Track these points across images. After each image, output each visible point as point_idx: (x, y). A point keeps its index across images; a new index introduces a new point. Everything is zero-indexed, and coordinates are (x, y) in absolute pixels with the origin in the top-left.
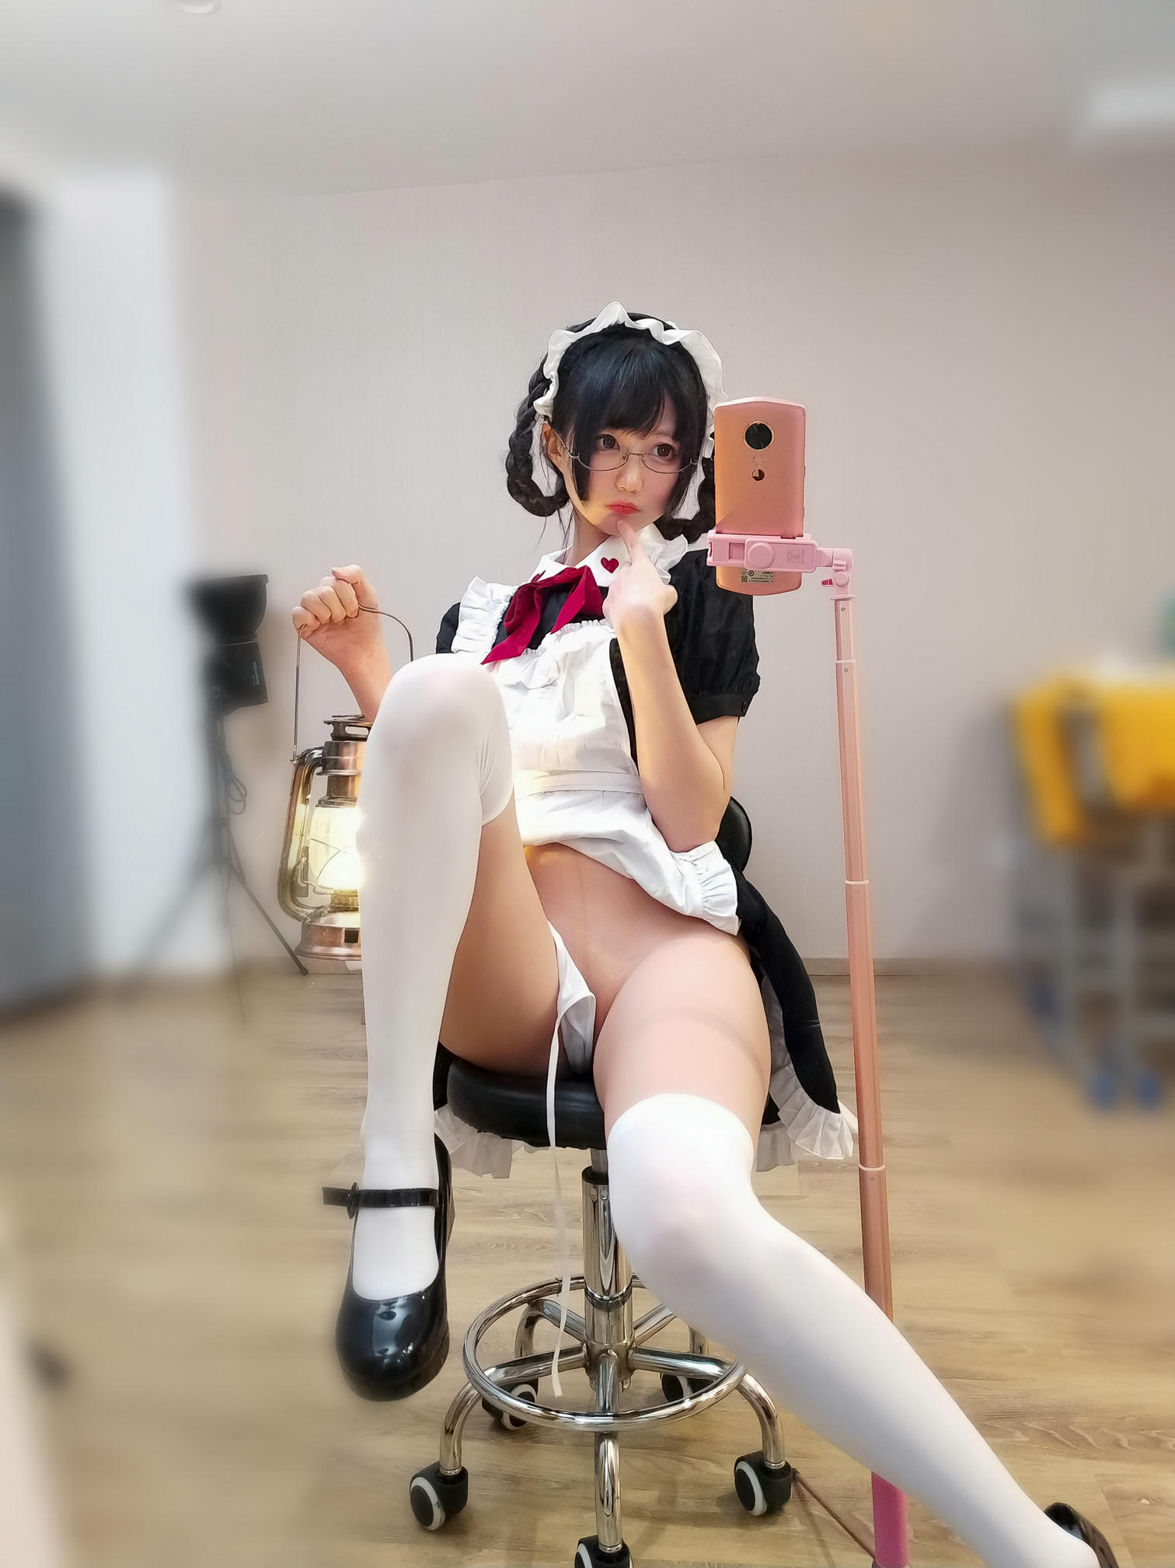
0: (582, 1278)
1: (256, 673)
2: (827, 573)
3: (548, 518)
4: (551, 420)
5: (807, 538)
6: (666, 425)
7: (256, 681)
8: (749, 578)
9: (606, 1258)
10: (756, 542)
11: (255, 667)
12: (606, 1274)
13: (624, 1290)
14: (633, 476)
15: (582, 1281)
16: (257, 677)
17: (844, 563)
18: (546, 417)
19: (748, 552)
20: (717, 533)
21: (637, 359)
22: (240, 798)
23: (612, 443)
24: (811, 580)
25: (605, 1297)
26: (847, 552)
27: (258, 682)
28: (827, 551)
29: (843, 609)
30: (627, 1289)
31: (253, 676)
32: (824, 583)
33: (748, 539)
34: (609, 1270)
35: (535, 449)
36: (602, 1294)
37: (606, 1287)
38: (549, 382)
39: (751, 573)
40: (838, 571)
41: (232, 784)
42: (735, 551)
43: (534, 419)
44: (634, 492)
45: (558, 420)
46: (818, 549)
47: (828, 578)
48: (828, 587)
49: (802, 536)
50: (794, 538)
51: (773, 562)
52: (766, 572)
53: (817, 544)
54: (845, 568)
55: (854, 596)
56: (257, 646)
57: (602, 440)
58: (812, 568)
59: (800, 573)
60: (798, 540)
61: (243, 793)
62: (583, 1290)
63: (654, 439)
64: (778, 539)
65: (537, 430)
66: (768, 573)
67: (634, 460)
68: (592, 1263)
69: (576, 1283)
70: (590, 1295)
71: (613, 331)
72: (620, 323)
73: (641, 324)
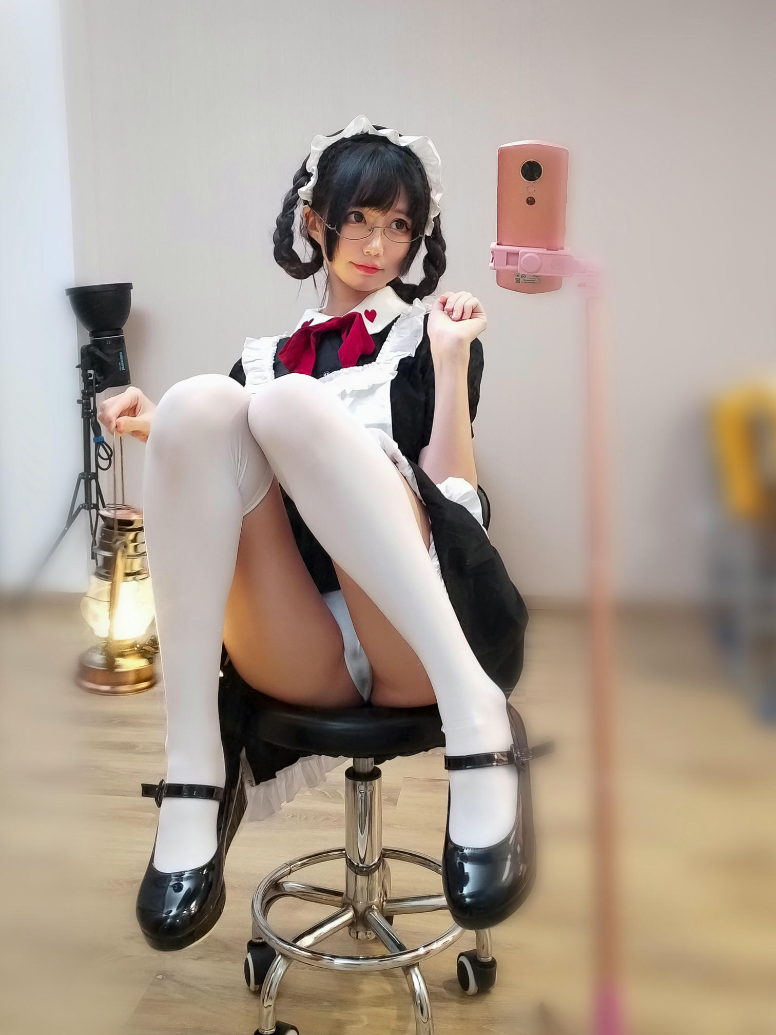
0: (344, 850)
3: (304, 280)
4: (310, 204)
5: (567, 251)
6: (401, 205)
8: (522, 280)
9: (362, 834)
10: (527, 253)
11: (121, 356)
12: (362, 845)
13: (375, 861)
14: (377, 244)
15: (344, 852)
16: (122, 364)
18: (306, 202)
19: (521, 260)
20: (498, 245)
21: (380, 157)
23: (360, 218)
24: (570, 283)
25: (361, 865)
27: (123, 368)
28: (583, 260)
29: (593, 306)
30: (379, 860)
33: (522, 250)
34: (364, 843)
35: (296, 227)
36: (359, 862)
37: (362, 857)
38: (310, 175)
39: (523, 276)
40: (590, 276)
41: (101, 447)
42: (511, 259)
43: (296, 204)
44: (377, 256)
45: (317, 203)
46: (576, 259)
47: (582, 282)
48: (582, 290)
49: (563, 249)
50: (557, 250)
51: (540, 269)
52: (534, 276)
53: (575, 255)
54: (595, 274)
56: (122, 340)
57: (353, 215)
58: (570, 274)
59: (561, 277)
60: (560, 252)
61: (110, 453)
62: (345, 859)
63: (392, 215)
64: (544, 251)
65: (299, 212)
66: (536, 276)
67: (378, 232)
68: (351, 837)
69: (339, 854)
70: (350, 863)
71: (360, 137)
72: (365, 132)
73: (382, 133)
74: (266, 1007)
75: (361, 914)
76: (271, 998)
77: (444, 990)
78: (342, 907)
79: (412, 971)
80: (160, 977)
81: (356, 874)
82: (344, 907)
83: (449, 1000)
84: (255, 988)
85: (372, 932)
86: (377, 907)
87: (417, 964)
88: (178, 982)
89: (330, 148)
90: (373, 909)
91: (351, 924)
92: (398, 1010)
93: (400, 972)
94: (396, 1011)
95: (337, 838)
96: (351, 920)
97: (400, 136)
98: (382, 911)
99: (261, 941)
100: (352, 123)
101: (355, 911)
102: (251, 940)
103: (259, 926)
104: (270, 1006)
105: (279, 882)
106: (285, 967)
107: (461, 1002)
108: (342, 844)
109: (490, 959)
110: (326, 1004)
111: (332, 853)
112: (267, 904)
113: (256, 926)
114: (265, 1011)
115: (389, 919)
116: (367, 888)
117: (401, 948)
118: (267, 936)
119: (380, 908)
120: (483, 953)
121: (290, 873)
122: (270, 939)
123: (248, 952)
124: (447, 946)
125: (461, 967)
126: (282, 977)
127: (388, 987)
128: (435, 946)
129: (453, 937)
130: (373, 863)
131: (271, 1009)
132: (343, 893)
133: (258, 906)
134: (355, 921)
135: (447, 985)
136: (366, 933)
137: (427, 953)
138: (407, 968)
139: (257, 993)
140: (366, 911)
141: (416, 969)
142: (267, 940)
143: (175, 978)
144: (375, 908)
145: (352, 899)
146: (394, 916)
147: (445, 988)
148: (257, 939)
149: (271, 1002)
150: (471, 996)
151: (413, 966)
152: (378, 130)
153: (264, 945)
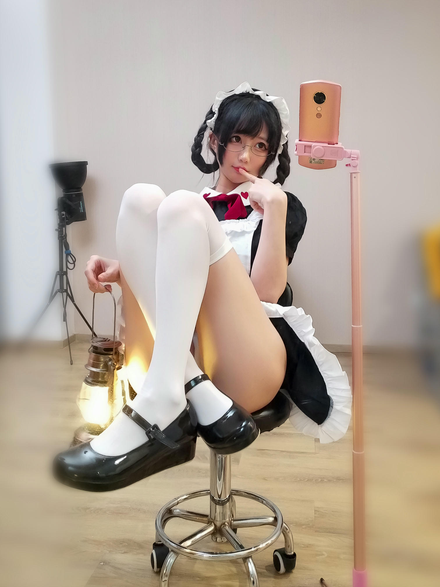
0: (209, 490)
1: (81, 207)
2: (347, 161)
4: (213, 130)
5: (340, 145)
6: (263, 135)
7: (81, 210)
8: (313, 161)
9: (219, 481)
10: (317, 146)
11: (81, 204)
12: (219, 487)
13: (228, 497)
14: (246, 155)
15: (209, 491)
16: (82, 208)
17: (356, 156)
19: (313, 150)
20: (299, 141)
21: (253, 106)
22: (72, 262)
24: (341, 164)
25: (218, 499)
26: (358, 151)
28: (348, 151)
29: (355, 177)
30: (229, 496)
31: (80, 208)
32: (347, 165)
33: (313, 144)
34: (221, 486)
36: (217, 497)
37: (220, 494)
39: (314, 159)
40: (353, 160)
41: (69, 256)
42: (307, 149)
43: (205, 130)
44: (246, 163)
45: (216, 130)
46: (345, 150)
47: (348, 163)
48: (348, 168)
49: (337, 144)
50: (334, 145)
51: (324, 155)
52: (320, 159)
53: (344, 148)
54: (356, 159)
55: (360, 171)
56: (82, 195)
57: (235, 138)
58: (341, 158)
59: (336, 161)
60: (336, 145)
61: (74, 260)
62: (209, 496)
63: (257, 140)
64: (327, 145)
65: (207, 134)
66: (322, 160)
67: (248, 148)
68: (213, 484)
69: (206, 493)
70: (212, 498)
71: (244, 94)
72: (248, 91)
73: (257, 93)
74: (163, 581)
75: (219, 527)
76: (166, 576)
77: (266, 571)
78: (208, 524)
79: (247, 560)
80: (102, 564)
81: (216, 504)
82: (209, 523)
83: (270, 577)
84: (157, 569)
85: (225, 538)
86: (228, 523)
87: (251, 557)
88: (113, 567)
89: (226, 99)
90: (226, 525)
91: (213, 534)
92: (239, 582)
93: (241, 561)
94: (238, 583)
95: (205, 484)
96: (213, 531)
97: (267, 95)
98: (231, 525)
99: (161, 543)
100: (240, 86)
101: (215, 525)
102: (155, 543)
103: (159, 535)
104: (166, 580)
105: (171, 509)
106: (174, 558)
107: (275, 578)
108: (208, 487)
109: (293, 553)
110: (198, 579)
111: (202, 492)
112: (164, 522)
113: (158, 534)
114: (163, 584)
115: (235, 531)
116: (222, 513)
117: (242, 547)
118: (164, 540)
119: (230, 524)
120: (288, 550)
121: (178, 504)
122: (166, 542)
123: (153, 549)
124: (268, 546)
125: (276, 558)
126: (173, 564)
127: (234, 569)
128: (261, 546)
129: (272, 541)
130: (226, 498)
131: (167, 581)
132: (208, 516)
133: (159, 523)
134: (215, 532)
135: (267, 568)
136: (222, 539)
137: (257, 550)
138: (245, 559)
139: (158, 573)
140: (221, 526)
141: (250, 560)
142: (164, 543)
143: (110, 564)
144: (227, 524)
145: (214, 518)
146: (238, 528)
147: (267, 570)
148: (158, 542)
149: (166, 579)
150: (281, 574)
151: (248, 557)
152: (255, 91)
153: (162, 545)
